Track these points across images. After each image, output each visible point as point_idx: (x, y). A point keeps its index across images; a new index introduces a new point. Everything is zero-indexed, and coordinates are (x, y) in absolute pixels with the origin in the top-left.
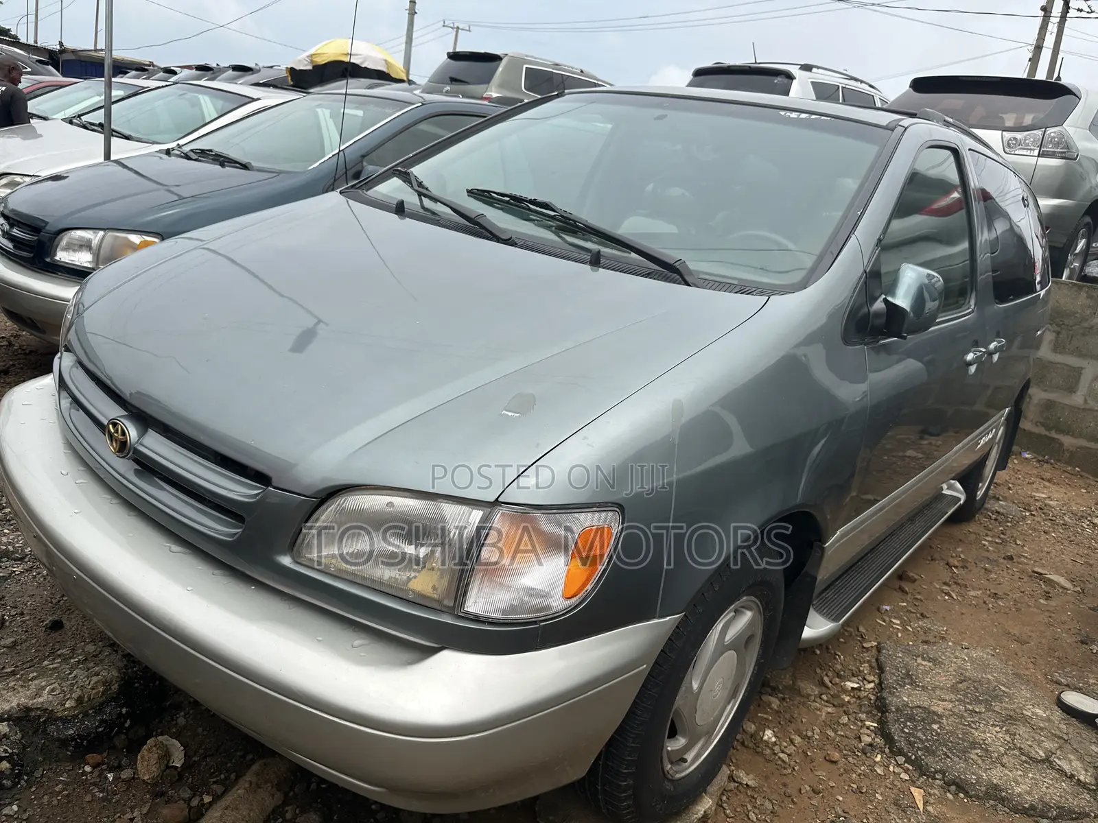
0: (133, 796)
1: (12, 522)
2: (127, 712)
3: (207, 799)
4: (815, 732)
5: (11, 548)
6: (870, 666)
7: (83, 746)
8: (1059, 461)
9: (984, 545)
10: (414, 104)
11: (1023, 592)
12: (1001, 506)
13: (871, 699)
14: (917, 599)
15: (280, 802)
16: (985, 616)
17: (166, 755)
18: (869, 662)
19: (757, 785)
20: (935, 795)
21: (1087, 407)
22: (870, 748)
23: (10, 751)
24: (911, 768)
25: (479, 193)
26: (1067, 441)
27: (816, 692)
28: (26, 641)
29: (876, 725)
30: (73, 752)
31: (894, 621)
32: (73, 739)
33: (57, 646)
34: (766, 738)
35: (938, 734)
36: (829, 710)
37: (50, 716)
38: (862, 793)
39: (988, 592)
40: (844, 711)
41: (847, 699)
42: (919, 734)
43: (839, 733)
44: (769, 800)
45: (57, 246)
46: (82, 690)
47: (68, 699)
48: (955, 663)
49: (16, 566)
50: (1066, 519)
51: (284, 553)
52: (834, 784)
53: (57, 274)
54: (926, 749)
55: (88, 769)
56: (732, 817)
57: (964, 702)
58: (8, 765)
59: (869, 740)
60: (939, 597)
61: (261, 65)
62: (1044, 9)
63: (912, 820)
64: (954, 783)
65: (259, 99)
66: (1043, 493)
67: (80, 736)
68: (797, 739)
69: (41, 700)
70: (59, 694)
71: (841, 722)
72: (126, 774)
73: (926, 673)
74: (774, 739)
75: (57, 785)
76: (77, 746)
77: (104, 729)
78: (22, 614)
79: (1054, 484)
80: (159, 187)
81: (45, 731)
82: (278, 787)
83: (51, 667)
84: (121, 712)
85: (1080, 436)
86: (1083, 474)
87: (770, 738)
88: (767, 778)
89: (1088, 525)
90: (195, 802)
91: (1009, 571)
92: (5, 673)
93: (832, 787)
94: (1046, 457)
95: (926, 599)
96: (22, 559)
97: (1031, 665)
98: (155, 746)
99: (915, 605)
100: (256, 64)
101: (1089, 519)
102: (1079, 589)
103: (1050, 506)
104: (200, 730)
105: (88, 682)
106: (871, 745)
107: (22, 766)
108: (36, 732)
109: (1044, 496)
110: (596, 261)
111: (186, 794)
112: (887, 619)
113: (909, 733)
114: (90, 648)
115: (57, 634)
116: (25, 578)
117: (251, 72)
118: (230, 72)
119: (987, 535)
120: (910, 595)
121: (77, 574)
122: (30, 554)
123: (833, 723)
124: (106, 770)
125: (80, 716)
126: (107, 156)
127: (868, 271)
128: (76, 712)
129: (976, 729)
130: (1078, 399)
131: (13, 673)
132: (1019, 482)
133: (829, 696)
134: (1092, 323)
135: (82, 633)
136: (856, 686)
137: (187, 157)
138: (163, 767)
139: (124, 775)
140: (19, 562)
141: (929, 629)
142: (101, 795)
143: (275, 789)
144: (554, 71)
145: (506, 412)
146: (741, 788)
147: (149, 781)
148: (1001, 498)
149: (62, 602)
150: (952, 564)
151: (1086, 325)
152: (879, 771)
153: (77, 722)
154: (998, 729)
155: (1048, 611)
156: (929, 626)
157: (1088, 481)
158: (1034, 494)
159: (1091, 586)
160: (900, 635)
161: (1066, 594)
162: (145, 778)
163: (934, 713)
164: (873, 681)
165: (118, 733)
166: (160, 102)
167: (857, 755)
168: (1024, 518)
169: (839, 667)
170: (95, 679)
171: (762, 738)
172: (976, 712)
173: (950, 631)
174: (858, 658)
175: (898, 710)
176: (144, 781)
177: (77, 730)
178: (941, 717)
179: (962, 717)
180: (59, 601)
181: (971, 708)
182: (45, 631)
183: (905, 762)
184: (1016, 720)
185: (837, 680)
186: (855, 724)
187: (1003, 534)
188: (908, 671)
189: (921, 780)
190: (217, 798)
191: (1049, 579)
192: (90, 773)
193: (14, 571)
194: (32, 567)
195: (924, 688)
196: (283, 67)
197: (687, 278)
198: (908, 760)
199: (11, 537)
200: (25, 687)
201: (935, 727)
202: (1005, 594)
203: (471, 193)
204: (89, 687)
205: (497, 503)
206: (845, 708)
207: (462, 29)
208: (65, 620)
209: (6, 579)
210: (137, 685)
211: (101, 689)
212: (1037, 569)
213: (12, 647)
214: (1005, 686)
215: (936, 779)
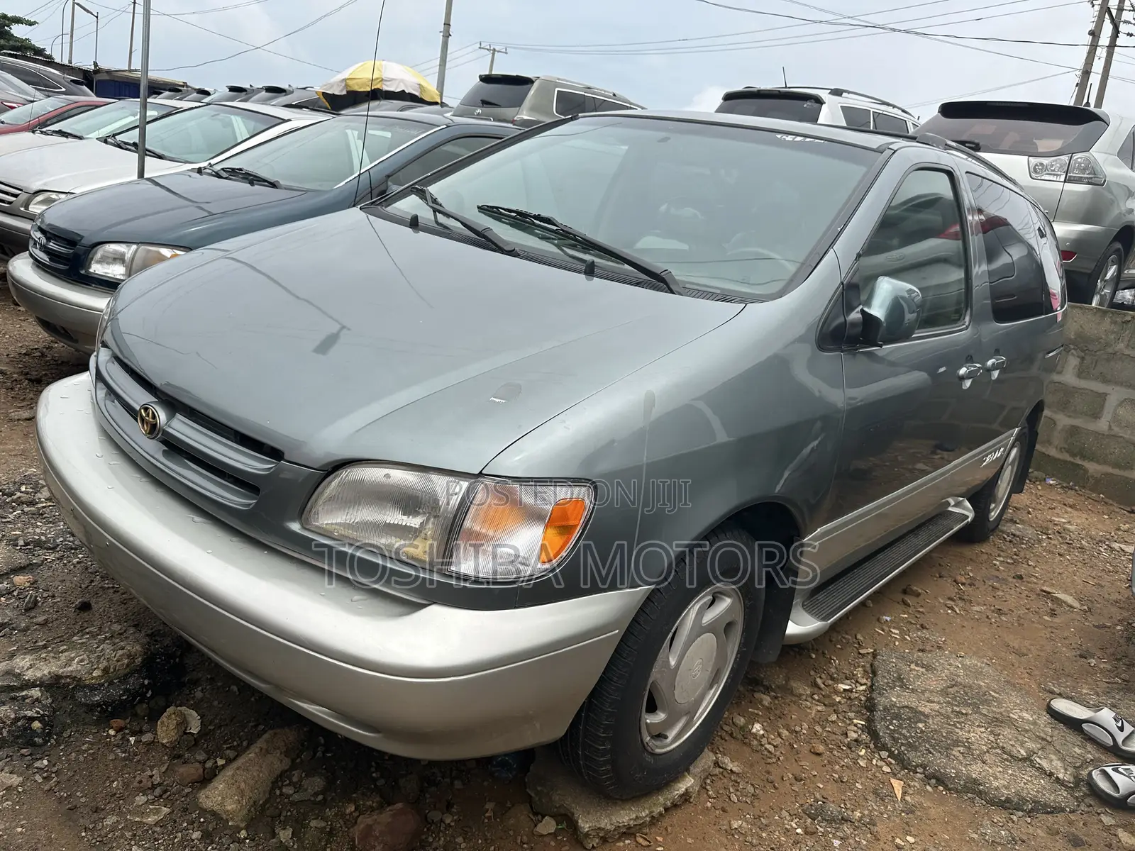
0: (153, 757)
1: (44, 516)
2: (148, 683)
3: (221, 762)
4: (803, 727)
5: (43, 538)
6: (865, 671)
7: (108, 712)
8: (1084, 487)
9: (995, 565)
10: (440, 126)
11: (1028, 609)
12: (1018, 529)
13: (861, 700)
14: (919, 611)
15: (288, 767)
16: (987, 629)
17: (183, 723)
18: (863, 666)
19: (741, 771)
20: (915, 786)
21: (1112, 433)
22: (855, 743)
23: (42, 712)
24: (893, 762)
25: (489, 209)
26: (1092, 467)
27: (808, 692)
28: (57, 619)
29: (863, 723)
30: (98, 717)
31: (893, 630)
32: (98, 705)
33: (86, 625)
34: (754, 730)
35: (922, 732)
36: (819, 708)
37: (78, 683)
38: (842, 782)
39: (993, 608)
40: (834, 710)
41: (838, 699)
42: (904, 731)
43: (827, 729)
44: (752, 785)
45: (92, 259)
46: (108, 661)
47: (95, 669)
48: (948, 669)
49: (48, 554)
50: (1083, 542)
51: (293, 520)
52: (816, 773)
53: (90, 285)
54: (910, 745)
55: (112, 732)
56: (714, 798)
57: (952, 705)
58: (39, 725)
59: (855, 736)
60: (942, 611)
61: (294, 86)
62: (1092, 33)
63: (889, 807)
64: (934, 777)
65: (290, 120)
66: (1063, 518)
67: (105, 703)
68: (785, 733)
69: (70, 669)
70: (87, 664)
71: (830, 720)
72: (147, 738)
73: (919, 677)
74: (762, 732)
75: (83, 744)
76: (103, 711)
77: (128, 698)
78: (53, 596)
79: (1077, 510)
80: (191, 203)
81: (73, 697)
82: (287, 754)
83: (80, 641)
84: (144, 683)
85: (1105, 462)
86: (1107, 500)
87: (759, 731)
88: (752, 766)
89: (1105, 549)
90: (209, 764)
91: (1017, 589)
92: (37, 646)
93: (815, 776)
94: (1071, 484)
95: (928, 613)
96: (53, 549)
97: (1026, 675)
98: (174, 713)
99: (917, 617)
100: (289, 86)
101: (1107, 543)
102: (1086, 607)
103: (1069, 530)
104: (216, 703)
105: (114, 655)
106: (856, 740)
107: (52, 726)
108: (64, 698)
109: (1064, 520)
110: (590, 271)
111: (201, 756)
112: (886, 629)
113: (894, 730)
114: (116, 627)
115: (86, 614)
116: (56, 565)
117: (284, 94)
118: (264, 93)
119: (999, 556)
120: (912, 607)
121: (110, 541)
122: (62, 544)
123: (822, 720)
124: (128, 734)
125: (106, 685)
126: (141, 174)
127: (845, 283)
128: (102, 681)
129: (961, 729)
130: (1102, 425)
131: (45, 647)
132: (1040, 507)
133: (821, 696)
134: (1116, 349)
135: (109, 615)
136: (847, 687)
137: (218, 175)
138: (180, 733)
139: (144, 739)
140: (51, 551)
141: (927, 639)
142: (123, 755)
143: (283, 755)
144: (586, 94)
145: (494, 399)
146: (725, 773)
147: (167, 745)
148: (1018, 521)
149: (90, 587)
150: (959, 581)
151: (1110, 350)
152: (861, 763)
153: (103, 690)
154: (983, 729)
155: (1051, 627)
156: (927, 636)
157: (1111, 508)
158: (1054, 518)
159: (1098, 605)
160: (897, 643)
161: (1073, 611)
162: (164, 742)
163: (922, 713)
164: (865, 684)
165: (140, 702)
166: (193, 123)
167: (842, 749)
168: (1040, 541)
169: (833, 670)
170: (120, 652)
171: (751, 731)
172: (963, 714)
173: (949, 642)
174: (853, 662)
175: (885, 709)
176: (163, 744)
177: (103, 697)
178: (927, 716)
179: (948, 717)
180: (88, 586)
181: (958, 709)
182: (75, 611)
183: (888, 757)
184: (1002, 722)
185: (830, 682)
186: (843, 721)
187: (1015, 555)
188: (900, 675)
189: (902, 773)
190: (229, 761)
191: (1057, 598)
192: (114, 736)
193: (47, 559)
194: (63, 556)
195: (914, 691)
196: (317, 89)
197: (672, 287)
198: (891, 755)
199: (44, 528)
200: (56, 658)
201: (920, 725)
202: (1010, 610)
203: (482, 209)
204: (115, 659)
205: (481, 474)
206: (835, 708)
207: (498, 52)
208: (93, 602)
209: (38, 565)
210: (158, 660)
211: (126, 661)
212: (1044, 588)
213: (46, 623)
214: (995, 692)
215: (917, 773)
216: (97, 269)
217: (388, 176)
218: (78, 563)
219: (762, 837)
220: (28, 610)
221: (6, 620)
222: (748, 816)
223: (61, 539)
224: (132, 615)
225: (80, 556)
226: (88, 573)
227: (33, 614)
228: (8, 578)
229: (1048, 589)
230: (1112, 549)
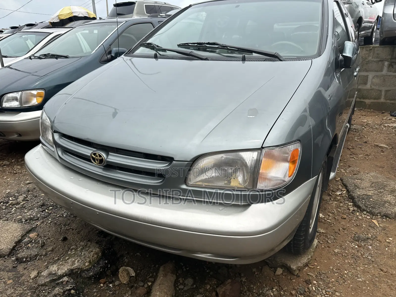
0: (123, 289)
2: (107, 262)
3: (150, 284)
4: (334, 211)
5: (32, 216)
6: (341, 186)
7: (97, 278)
8: (365, 108)
9: (356, 140)
10: (123, 22)
11: (375, 152)
12: (355, 127)
13: (347, 196)
14: (345, 161)
15: (176, 278)
16: (367, 162)
17: (128, 273)
18: (340, 185)
19: (325, 232)
20: (380, 221)
21: (372, 88)
22: (354, 211)
23: (72, 286)
24: (369, 214)
26: (367, 101)
27: (329, 198)
28: (56, 247)
29: (352, 204)
30: (94, 281)
31: (342, 170)
32: (93, 276)
33: (69, 246)
34: (321, 216)
35: (373, 202)
36: (336, 203)
37: (82, 271)
38: (358, 226)
39: (364, 154)
40: (340, 202)
41: (339, 198)
42: (368, 203)
43: (342, 209)
44: (332, 235)
45: (3, 101)
46: (89, 258)
47: (86, 262)
48: (367, 178)
49: (37, 222)
50: (376, 126)
51: (182, 184)
52: (349, 225)
53: (4, 112)
54: (372, 207)
55: (102, 285)
56: (323, 244)
57: (376, 190)
58: (74, 291)
59: (352, 209)
60: (351, 160)
63: (377, 230)
64: (384, 215)
65: (53, 33)
66: (365, 120)
67: (95, 274)
68: (331, 214)
69: (76, 265)
70: (82, 261)
71: (341, 206)
72: (117, 283)
73: (361, 183)
74: (323, 216)
75: (94, 293)
76: (95, 278)
77: (102, 270)
78: (49, 238)
79: (367, 116)
81: (81, 276)
82: (172, 273)
83: (72, 253)
84: (106, 262)
85: (371, 99)
86: (374, 111)
87: (322, 216)
88: (327, 229)
89: (383, 127)
90: (146, 286)
91: (367, 146)
92: (55, 260)
93: (348, 226)
94: (361, 108)
95: (347, 161)
96: (38, 219)
97: (388, 174)
98: (123, 270)
99: (345, 164)
100: (36, 22)
101: (383, 125)
102: (391, 147)
103: (369, 123)
104: (135, 262)
105: (90, 255)
106: (354, 210)
107: (78, 290)
108: (77, 277)
109: (365, 121)
110: (244, 59)
111: (142, 284)
112: (339, 170)
113: (365, 204)
114: (82, 243)
115: (66, 242)
116: (42, 225)
117: (35, 26)
118: (26, 27)
119: (355, 137)
120: (342, 161)
121: (99, 212)
122: (40, 217)
123: (338, 207)
124: (108, 284)
125: (92, 267)
127: (335, 46)
128: (90, 266)
129: (384, 197)
130: (368, 86)
131: (58, 259)
132: (356, 118)
133: (333, 198)
134: (369, 59)
135: (76, 240)
136: (340, 193)
138: (129, 277)
139: (116, 284)
140: (37, 221)
141: (353, 170)
142: (111, 293)
143: (172, 274)
144: (155, 5)
145: (249, 116)
146: (321, 234)
147: (126, 283)
148: (354, 124)
149: (62, 230)
150: (350, 148)
151: (367, 60)
152: (360, 218)
153: (92, 270)
154: (390, 195)
155: (385, 156)
156: (353, 169)
157: (376, 113)
158: (362, 121)
159: (393, 145)
160: (346, 174)
161: (388, 149)
162: (125, 282)
163: (369, 195)
164: (345, 191)
165: (107, 270)
167: (351, 215)
168: (363, 129)
169: (332, 189)
170: (92, 253)
171: (319, 217)
172: (381, 192)
173: (360, 169)
174: (336, 184)
175: (358, 197)
176: (124, 284)
177: (93, 272)
178: (372, 196)
179: (378, 194)
181: (379, 191)
182: (62, 242)
183: (366, 213)
184: (394, 191)
185: (333, 193)
186: (345, 205)
187: (359, 135)
188: (355, 185)
189: (374, 217)
190: (153, 283)
191: (381, 146)
192: (103, 286)
193: (38, 224)
194: (43, 221)
195: (363, 189)
196: (48, 21)
197: (280, 59)
198: (367, 212)
199: (30, 212)
200: (66, 263)
201: (371, 199)
202: (370, 154)
203: (179, 46)
204: (91, 256)
205: (262, 148)
206: (340, 201)
208: (66, 236)
209: (36, 228)
210: (106, 252)
211: (96, 256)
212: (375, 144)
213: (52, 250)
214: (386, 182)
215: (378, 216)
216: (6, 105)
218: (51, 222)
219: (347, 253)
220: (42, 246)
221: (36, 253)
222: (338, 247)
223: (39, 215)
224: (85, 237)
225: (50, 219)
226: (57, 225)
227: (45, 248)
228: (26, 236)
229: (377, 144)
230: (385, 126)
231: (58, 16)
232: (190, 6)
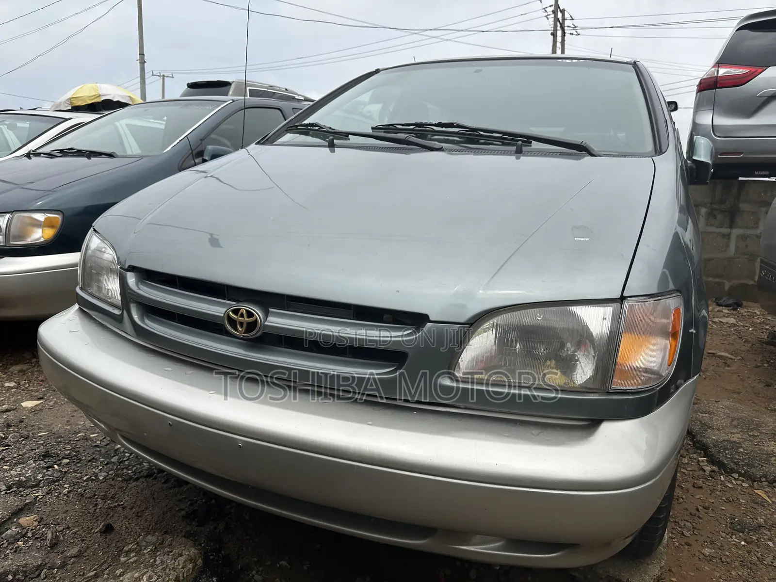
1: (6, 459)
5: (23, 478)
10: (226, 102)
13: (690, 445)
20: (769, 492)
22: (713, 473)
24: (745, 479)
25: (385, 127)
28: (88, 548)
29: (706, 459)
33: (119, 544)
35: (747, 454)
38: (731, 501)
42: (737, 457)
43: (689, 469)
44: (686, 521)
46: (175, 571)
48: (720, 411)
49: (35, 492)
52: (713, 501)
54: (748, 465)
56: (674, 538)
57: (745, 432)
59: (708, 469)
62: (552, 34)
63: (771, 510)
65: (69, 119)
70: (158, 579)
73: (711, 419)
78: (68, 528)
83: (131, 560)
92: (88, 577)
93: (713, 503)
96: (37, 485)
97: (753, 405)
102: (739, 358)
105: (177, 563)
106: (712, 471)
110: (520, 151)
113: (731, 458)
114: (151, 538)
115: (112, 535)
116: (50, 499)
121: (244, 442)
122: (43, 480)
129: (763, 446)
131: (96, 576)
135: (134, 530)
140: (36, 489)
144: (268, 90)
145: (578, 239)
149: (98, 510)
152: (729, 486)
155: (735, 373)
159: (743, 355)
161: (735, 362)
163: (735, 442)
167: (709, 480)
170: (182, 559)
172: (756, 436)
175: (715, 446)
178: (739, 443)
179: (750, 441)
180: (95, 510)
181: (751, 434)
182: (101, 535)
183: (738, 476)
186: (693, 461)
188: (701, 422)
189: (755, 484)
191: (720, 356)
193: (37, 496)
194: (50, 489)
195: (718, 429)
198: (740, 475)
199: (18, 470)
201: (741, 450)
203: (376, 129)
204: (180, 567)
205: (623, 298)
207: (167, 77)
208: (110, 521)
209: (32, 504)
210: (211, 557)
211: (191, 566)
212: (710, 351)
213: (78, 556)
214: (755, 418)
215: (762, 482)
217: (202, 140)
218: (69, 492)
219: (728, 556)
220: (53, 546)
221: (40, 563)
222: (706, 544)
223: (40, 476)
224: (157, 524)
225: (65, 486)
226: (86, 498)
227: (61, 549)
228: (12, 523)
229: (712, 352)
231: (70, 99)
232: (377, 71)
